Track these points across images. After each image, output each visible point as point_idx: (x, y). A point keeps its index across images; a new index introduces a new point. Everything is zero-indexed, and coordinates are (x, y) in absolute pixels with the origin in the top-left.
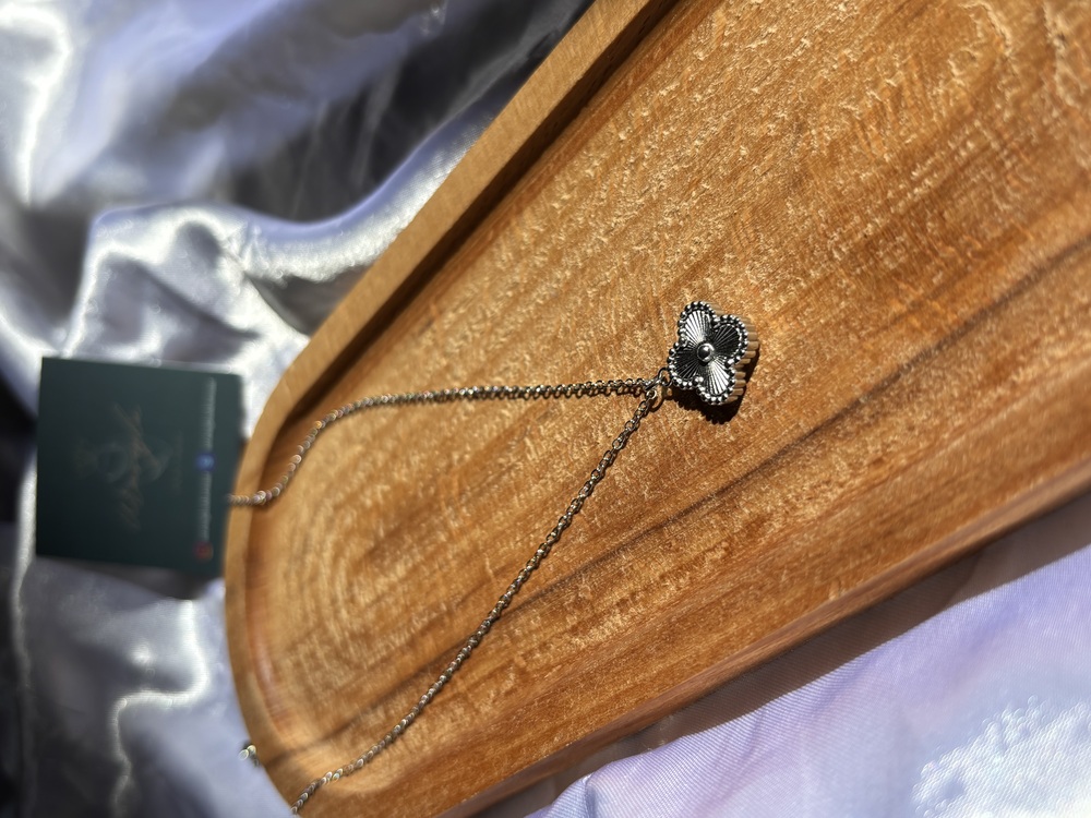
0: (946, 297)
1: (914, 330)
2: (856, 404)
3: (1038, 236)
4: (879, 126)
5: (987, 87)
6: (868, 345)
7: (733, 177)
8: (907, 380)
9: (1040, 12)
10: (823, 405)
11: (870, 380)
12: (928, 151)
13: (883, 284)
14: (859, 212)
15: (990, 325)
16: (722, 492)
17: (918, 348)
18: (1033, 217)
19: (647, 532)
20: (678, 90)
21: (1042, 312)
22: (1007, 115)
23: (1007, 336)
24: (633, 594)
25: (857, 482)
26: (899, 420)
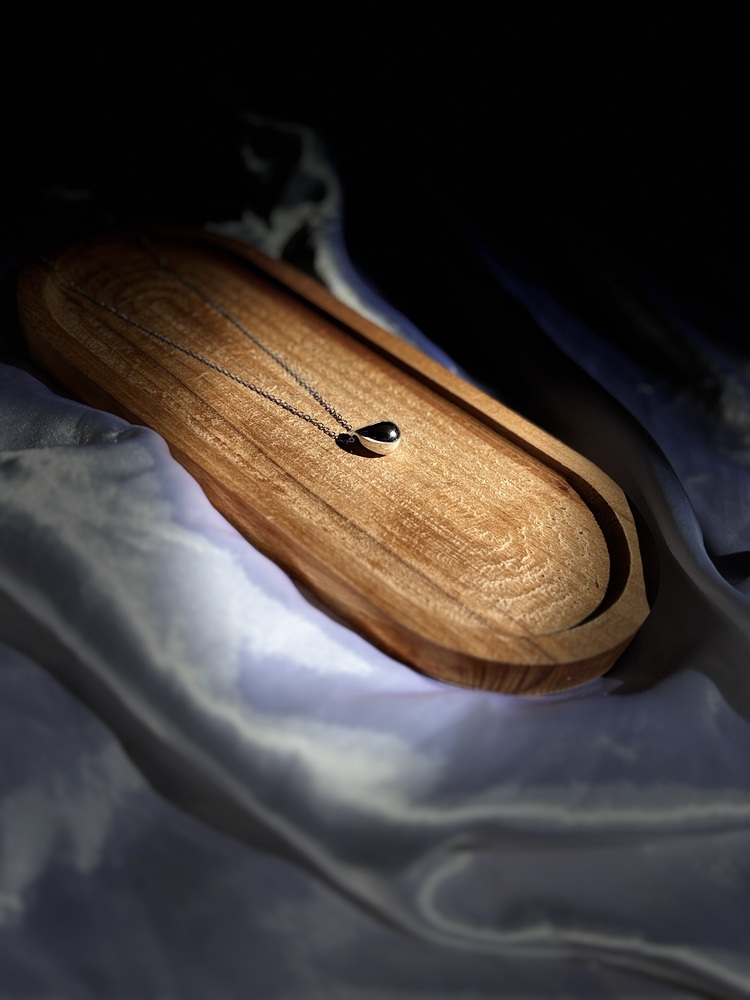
0: (398, 543)
1: (382, 534)
3: (430, 569)
4: (457, 511)
5: (481, 545)
6: (370, 520)
7: (423, 461)
8: (362, 535)
10: (341, 507)
11: (357, 523)
12: (452, 530)
13: (396, 521)
14: (422, 510)
16: (288, 475)
17: (376, 537)
19: (256, 446)
20: (453, 435)
21: (403, 574)
24: (224, 443)
25: (315, 523)
26: (345, 535)
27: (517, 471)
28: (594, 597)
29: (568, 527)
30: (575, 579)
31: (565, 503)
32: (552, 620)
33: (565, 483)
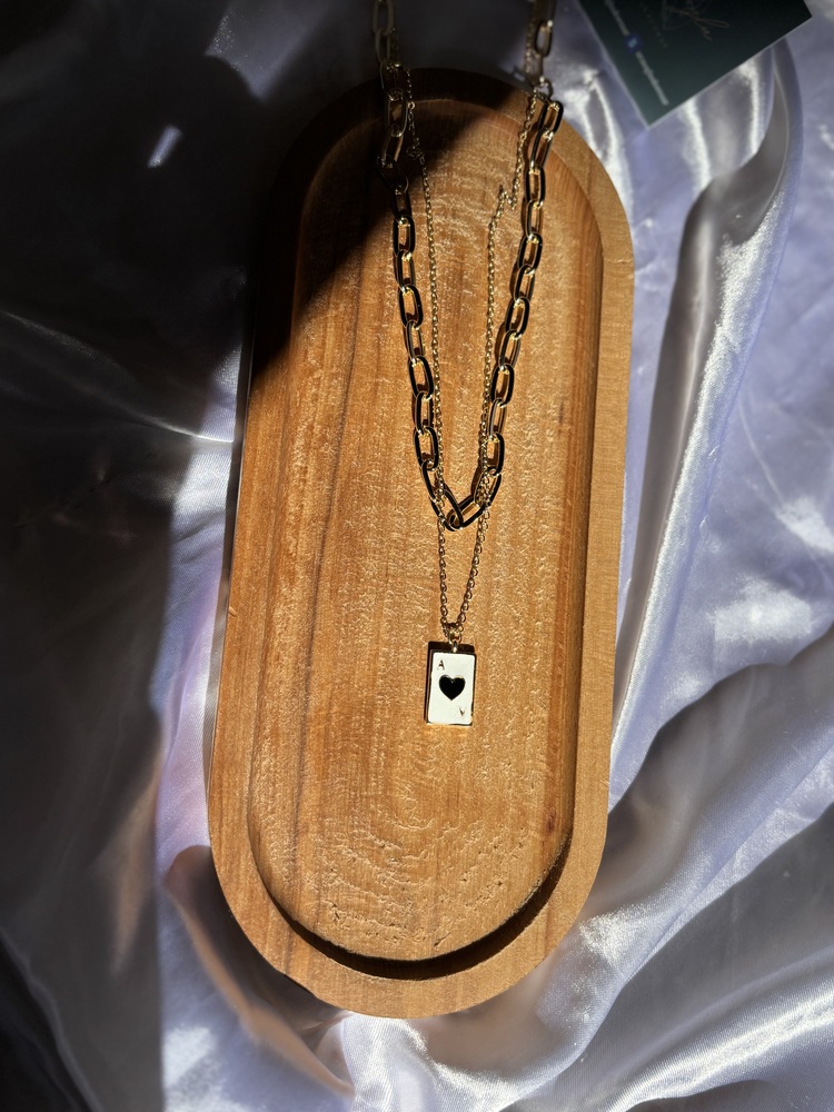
1: (320, 710)
2: (309, 664)
3: (315, 785)
4: (418, 753)
9: (400, 845)
10: (321, 648)
12: (388, 766)
13: (350, 709)
14: (389, 719)
15: (297, 743)
16: (319, 570)
17: (311, 707)
18: (324, 788)
19: (329, 510)
21: (285, 767)
22: (372, 806)
23: (287, 746)
27: (535, 767)
28: (419, 951)
29: (497, 866)
30: (425, 919)
31: (530, 841)
32: (351, 933)
33: (559, 824)
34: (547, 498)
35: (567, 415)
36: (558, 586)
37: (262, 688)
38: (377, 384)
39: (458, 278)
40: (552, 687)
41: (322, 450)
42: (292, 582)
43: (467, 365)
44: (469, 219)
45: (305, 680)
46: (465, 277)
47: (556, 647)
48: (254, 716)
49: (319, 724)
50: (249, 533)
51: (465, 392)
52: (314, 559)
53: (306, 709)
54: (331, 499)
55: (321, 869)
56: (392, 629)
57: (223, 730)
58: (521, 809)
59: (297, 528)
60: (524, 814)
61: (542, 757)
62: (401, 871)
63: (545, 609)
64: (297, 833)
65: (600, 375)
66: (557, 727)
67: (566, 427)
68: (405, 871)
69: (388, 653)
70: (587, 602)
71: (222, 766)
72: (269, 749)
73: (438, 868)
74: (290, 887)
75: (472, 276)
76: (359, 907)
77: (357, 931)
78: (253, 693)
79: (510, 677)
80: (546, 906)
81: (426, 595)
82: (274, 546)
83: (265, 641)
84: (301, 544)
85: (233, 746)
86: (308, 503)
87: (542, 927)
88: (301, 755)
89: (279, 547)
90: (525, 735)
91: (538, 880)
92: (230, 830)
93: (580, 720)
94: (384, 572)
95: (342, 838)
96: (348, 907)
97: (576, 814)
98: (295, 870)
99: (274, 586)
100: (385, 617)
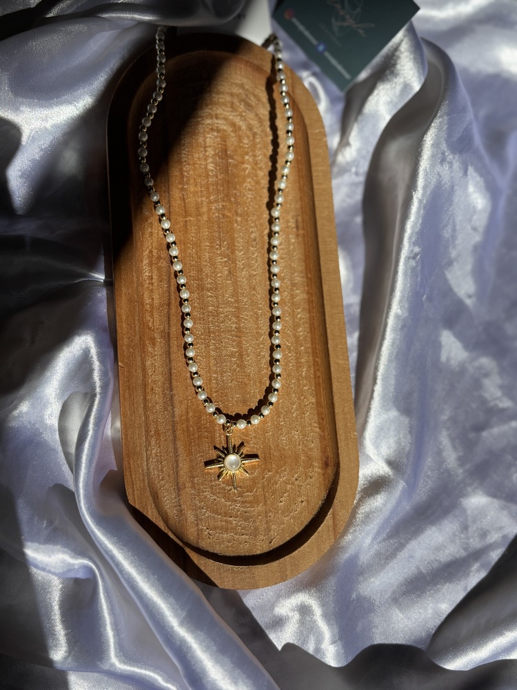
0: (185, 429)
1: (182, 416)
2: (172, 391)
8: (170, 408)
9: (241, 488)
11: (176, 397)
15: (171, 437)
16: (169, 334)
17: (176, 415)
18: (191, 461)
20: (301, 375)
21: (166, 452)
23: (165, 440)
25: (150, 381)
26: (160, 401)
27: (312, 431)
28: (261, 548)
29: (299, 492)
30: (262, 527)
31: (316, 474)
32: (219, 543)
33: (331, 462)
34: (296, 274)
35: (301, 225)
36: (310, 325)
37: (145, 407)
38: (186, 222)
39: (224, 153)
40: (315, 383)
41: (159, 265)
42: (154, 344)
43: (237, 203)
44: (225, 119)
45: (170, 401)
46: (229, 152)
47: (314, 360)
48: (143, 425)
49: (182, 424)
50: (124, 318)
51: (239, 219)
52: (164, 329)
53: (173, 416)
54: (169, 292)
55: (196, 509)
56: (217, 363)
57: (126, 435)
58: (307, 457)
59: (152, 312)
60: (310, 459)
61: (316, 425)
62: (243, 502)
63: (305, 339)
64: (179, 489)
65: (316, 199)
66: (322, 406)
67: (301, 232)
68: (246, 502)
69: (217, 377)
70: (328, 331)
71: (129, 456)
72: (155, 443)
73: (265, 498)
74: (180, 521)
75: (232, 151)
76: (222, 528)
77: (223, 541)
78: (141, 411)
79: (290, 381)
80: (331, 510)
81: (234, 341)
82: (140, 324)
83: (143, 380)
84: (156, 321)
85: (134, 443)
86: (156, 296)
87: (331, 522)
88: (175, 444)
89: (144, 325)
90: (304, 413)
91: (324, 495)
92: (139, 493)
93: (334, 399)
94: (207, 331)
95: (206, 488)
96: (215, 528)
97: (340, 454)
98: (181, 511)
99: (144, 347)
100: (212, 356)
